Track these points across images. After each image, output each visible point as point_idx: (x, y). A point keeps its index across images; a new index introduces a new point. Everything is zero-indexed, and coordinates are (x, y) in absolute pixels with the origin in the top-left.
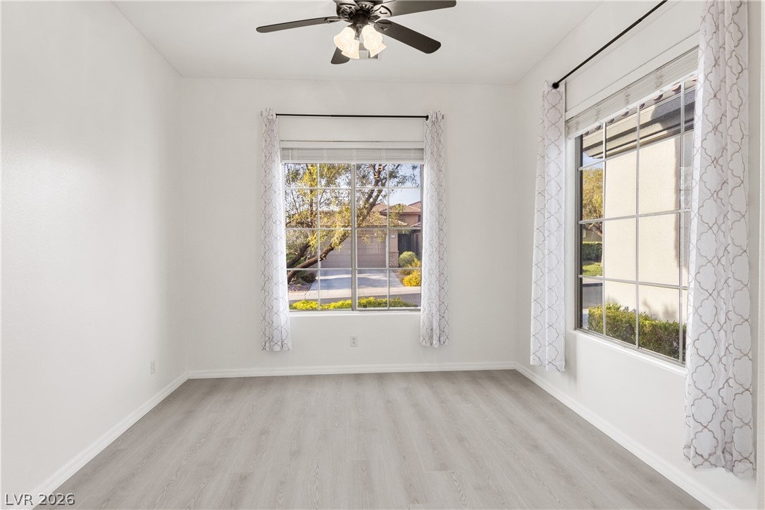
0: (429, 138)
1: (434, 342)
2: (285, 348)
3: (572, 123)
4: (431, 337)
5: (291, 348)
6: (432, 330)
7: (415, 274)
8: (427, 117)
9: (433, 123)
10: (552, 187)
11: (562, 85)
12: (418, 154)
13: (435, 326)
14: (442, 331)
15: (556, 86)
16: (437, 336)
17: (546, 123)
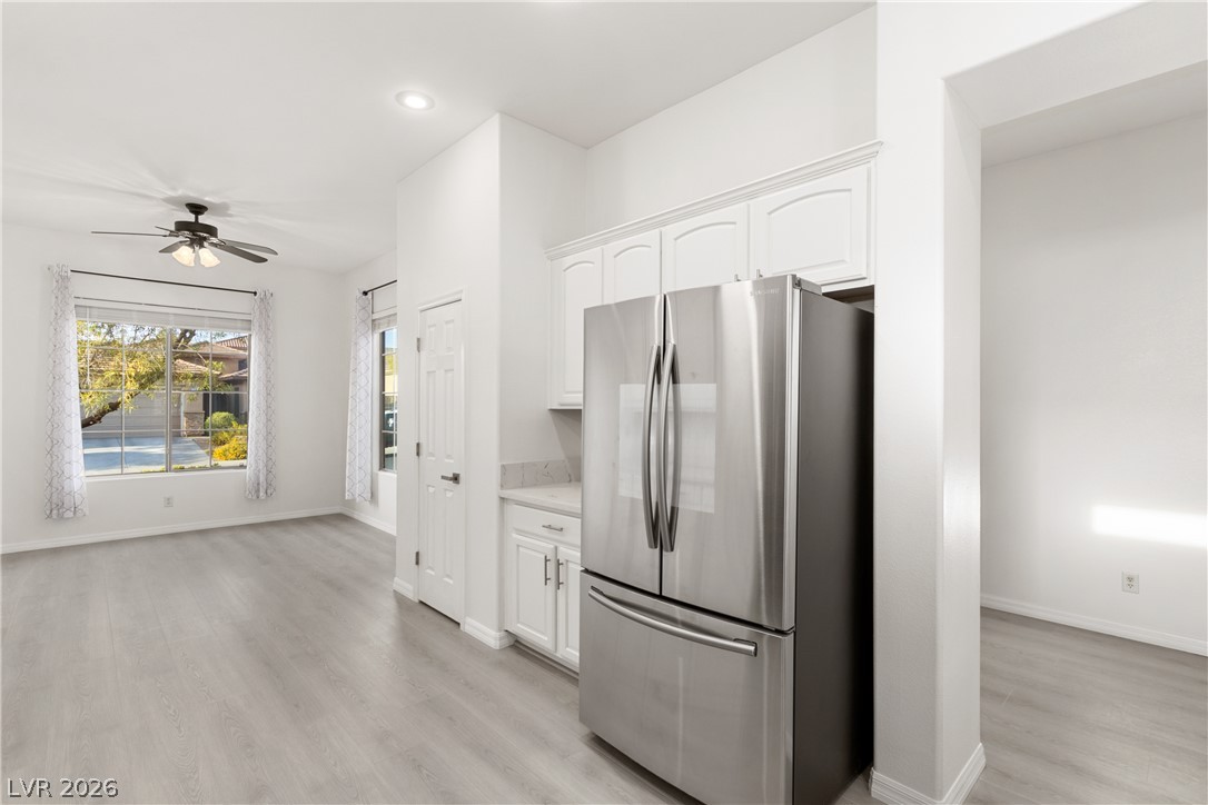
0: (258, 313)
1: (261, 494)
2: (79, 514)
3: (377, 322)
4: (258, 491)
5: (87, 513)
6: (258, 484)
7: (233, 443)
8: (255, 293)
9: (262, 300)
10: (362, 367)
11: (370, 294)
12: (245, 325)
13: (262, 479)
14: (269, 485)
15: (365, 293)
16: (263, 489)
17: (358, 320)
